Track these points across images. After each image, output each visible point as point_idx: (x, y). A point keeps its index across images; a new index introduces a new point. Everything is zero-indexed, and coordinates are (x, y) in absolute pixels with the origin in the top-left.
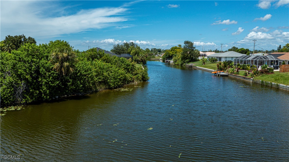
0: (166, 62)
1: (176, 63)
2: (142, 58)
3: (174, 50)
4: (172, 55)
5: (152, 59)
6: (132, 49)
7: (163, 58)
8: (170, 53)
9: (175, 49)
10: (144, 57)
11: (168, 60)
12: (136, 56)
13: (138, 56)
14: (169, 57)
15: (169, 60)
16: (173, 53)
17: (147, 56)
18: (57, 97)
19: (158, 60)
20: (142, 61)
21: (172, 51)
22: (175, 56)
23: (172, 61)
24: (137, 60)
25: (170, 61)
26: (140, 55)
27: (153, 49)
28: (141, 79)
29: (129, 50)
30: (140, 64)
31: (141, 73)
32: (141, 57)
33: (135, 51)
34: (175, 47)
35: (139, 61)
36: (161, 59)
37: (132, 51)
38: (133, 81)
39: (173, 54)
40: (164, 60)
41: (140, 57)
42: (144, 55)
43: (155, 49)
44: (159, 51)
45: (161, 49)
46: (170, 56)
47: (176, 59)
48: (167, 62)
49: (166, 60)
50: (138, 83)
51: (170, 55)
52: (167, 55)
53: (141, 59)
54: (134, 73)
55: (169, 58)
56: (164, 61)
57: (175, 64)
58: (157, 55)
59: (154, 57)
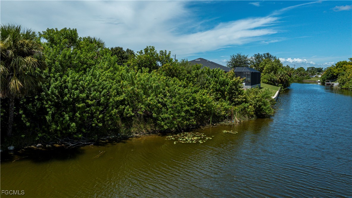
0: (327, 84)
1: (344, 87)
2: (282, 77)
3: (342, 67)
4: (338, 75)
5: (305, 81)
6: (266, 63)
7: (323, 79)
8: (334, 71)
9: (343, 64)
10: (285, 76)
11: (330, 82)
12: (272, 73)
13: (275, 73)
14: (332, 77)
15: (332, 82)
16: (339, 70)
17: (290, 74)
18: (12, 148)
19: (315, 82)
20: (282, 82)
21: (339, 68)
22: (343, 75)
23: (336, 84)
24: (272, 80)
25: (333, 84)
26: (279, 73)
27: (309, 68)
28: (253, 113)
29: (261, 65)
30: (278, 86)
31: (253, 100)
32: (281, 75)
33: (270, 67)
34: (343, 62)
35: (277, 82)
36: (319, 81)
37: (265, 66)
38: (230, 118)
39: (340, 72)
40: (323, 82)
41: (279, 75)
42: (286, 72)
43: (313, 68)
44: (320, 70)
45: (322, 68)
46: (334, 76)
47: (344, 80)
48: (329, 84)
49: (327, 81)
50: (240, 123)
51: (334, 74)
52: (330, 75)
53: (280, 79)
54: (236, 100)
55: (333, 79)
56: (323, 84)
57: (342, 88)
58: (314, 76)
59: (308, 79)
